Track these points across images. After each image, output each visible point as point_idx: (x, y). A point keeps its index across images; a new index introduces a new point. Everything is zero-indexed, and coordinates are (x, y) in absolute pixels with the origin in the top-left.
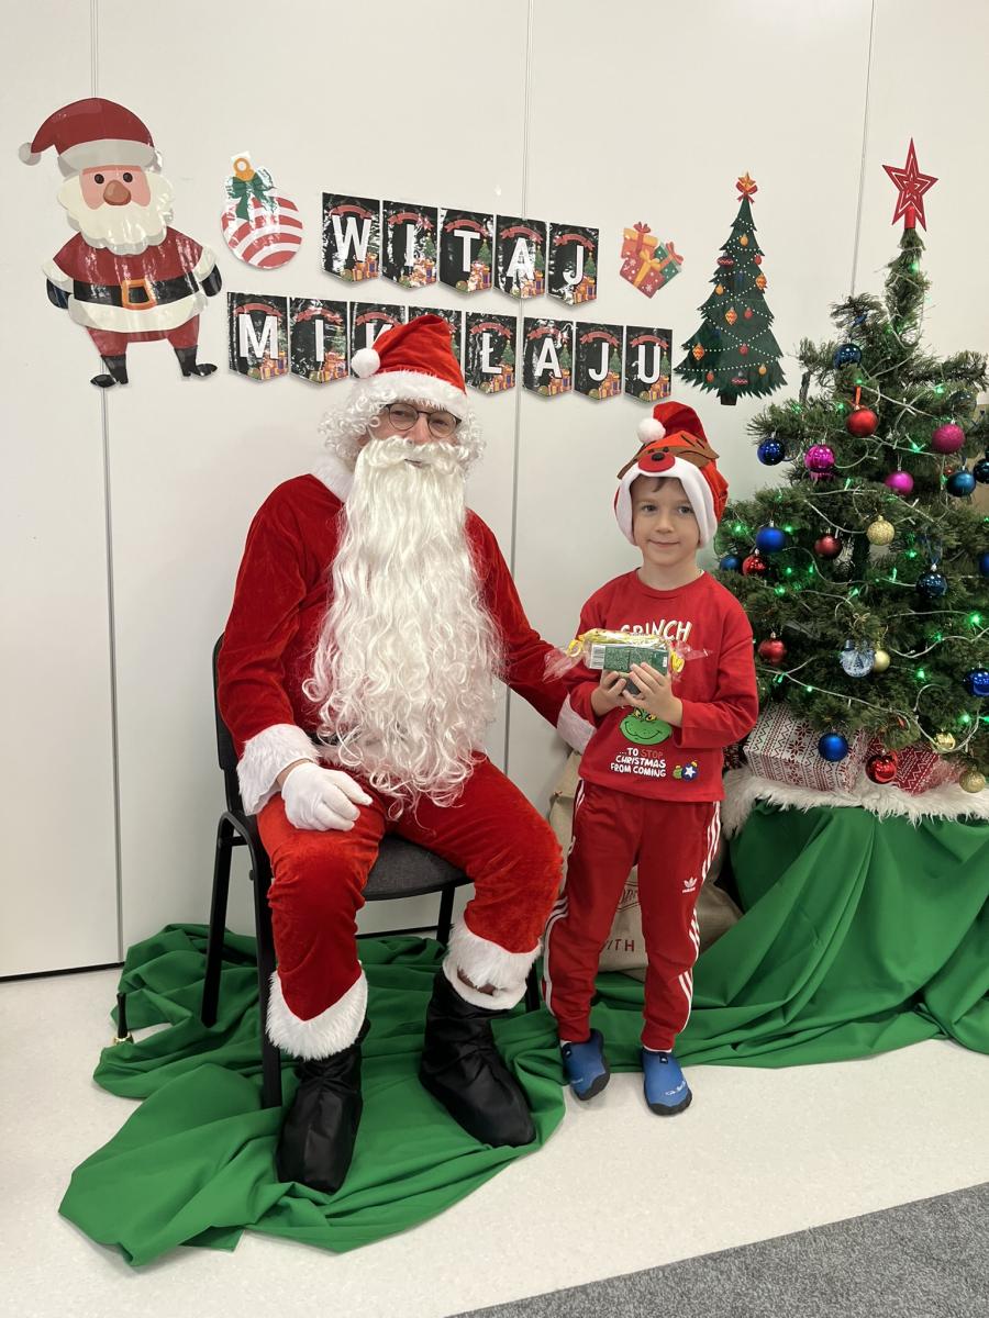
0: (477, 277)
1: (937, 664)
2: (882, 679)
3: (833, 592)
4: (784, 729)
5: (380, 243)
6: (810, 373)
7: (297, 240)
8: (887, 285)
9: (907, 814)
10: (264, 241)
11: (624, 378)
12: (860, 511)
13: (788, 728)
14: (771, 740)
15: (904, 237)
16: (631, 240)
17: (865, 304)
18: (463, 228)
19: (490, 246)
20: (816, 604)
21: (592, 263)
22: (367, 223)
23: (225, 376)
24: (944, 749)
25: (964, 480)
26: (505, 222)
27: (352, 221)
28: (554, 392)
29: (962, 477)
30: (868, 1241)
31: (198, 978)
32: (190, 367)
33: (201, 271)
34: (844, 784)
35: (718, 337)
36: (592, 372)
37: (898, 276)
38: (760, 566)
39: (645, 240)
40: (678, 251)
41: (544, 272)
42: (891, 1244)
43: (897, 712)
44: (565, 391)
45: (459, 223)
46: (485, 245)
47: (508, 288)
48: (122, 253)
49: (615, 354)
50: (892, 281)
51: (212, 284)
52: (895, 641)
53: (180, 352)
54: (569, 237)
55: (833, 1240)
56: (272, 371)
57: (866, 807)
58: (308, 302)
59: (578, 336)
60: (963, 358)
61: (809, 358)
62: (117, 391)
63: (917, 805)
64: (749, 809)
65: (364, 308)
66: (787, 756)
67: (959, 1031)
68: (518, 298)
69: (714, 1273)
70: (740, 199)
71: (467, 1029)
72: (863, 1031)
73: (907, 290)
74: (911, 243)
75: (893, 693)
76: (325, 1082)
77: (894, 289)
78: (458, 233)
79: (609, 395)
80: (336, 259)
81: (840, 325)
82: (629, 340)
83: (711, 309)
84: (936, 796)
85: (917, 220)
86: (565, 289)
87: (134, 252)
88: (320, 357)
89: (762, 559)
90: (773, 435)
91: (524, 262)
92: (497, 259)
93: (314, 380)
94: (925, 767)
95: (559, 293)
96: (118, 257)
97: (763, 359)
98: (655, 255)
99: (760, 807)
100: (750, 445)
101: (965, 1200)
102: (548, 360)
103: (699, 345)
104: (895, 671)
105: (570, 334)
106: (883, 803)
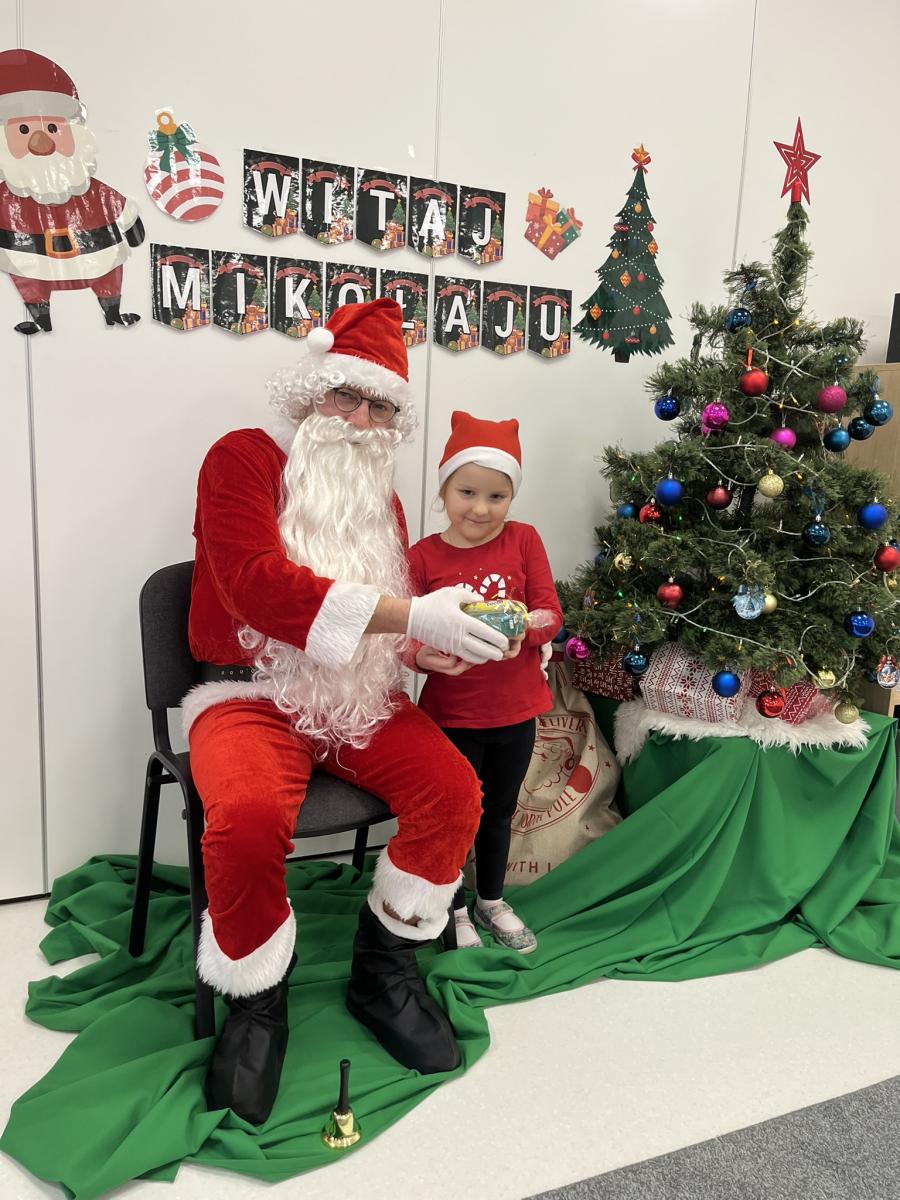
0: (391, 236)
1: (818, 607)
2: (770, 621)
3: (726, 540)
4: (676, 666)
5: (299, 200)
6: (701, 334)
7: (219, 194)
8: (774, 254)
9: (788, 743)
10: (186, 195)
11: (527, 335)
12: (752, 465)
13: (680, 665)
14: (665, 676)
15: (790, 211)
16: (535, 204)
17: (757, 272)
18: (377, 188)
19: (404, 206)
20: (711, 551)
21: (499, 226)
22: (287, 181)
23: (148, 325)
24: (827, 686)
25: (840, 437)
26: (418, 184)
27: (272, 178)
28: (463, 347)
29: (838, 434)
30: (772, 1147)
31: (125, 908)
32: (113, 316)
33: (124, 221)
34: (732, 716)
35: (612, 298)
36: (498, 329)
37: (785, 246)
38: (656, 514)
39: (548, 205)
40: (578, 216)
41: (454, 234)
42: (793, 1148)
43: (784, 651)
44: (474, 346)
45: (375, 183)
46: (399, 205)
47: (421, 246)
48: (46, 202)
49: (520, 313)
50: (779, 250)
51: (136, 235)
52: (782, 586)
53: (103, 301)
54: (478, 199)
55: (741, 1147)
56: (194, 322)
57: (752, 738)
58: (230, 255)
59: (486, 295)
60: (842, 324)
61: (700, 320)
62: (40, 339)
63: (798, 735)
64: (644, 738)
65: (284, 263)
66: (680, 690)
67: (834, 940)
68: (430, 257)
69: (635, 1185)
70: (635, 169)
71: (393, 961)
72: (751, 943)
73: (792, 259)
74: (797, 215)
75: (781, 633)
76: (253, 1015)
77: (780, 258)
78: (373, 193)
79: (513, 351)
80: (257, 214)
81: (732, 291)
82: (532, 299)
83: (607, 272)
84: (813, 726)
85: (803, 195)
86: (472, 250)
87: (58, 201)
88: (241, 310)
89: (657, 507)
90: (669, 392)
91: (436, 221)
92: (411, 219)
93: (235, 331)
94: (805, 700)
95: (468, 254)
96: (43, 206)
97: (654, 320)
98: (557, 219)
99: (654, 737)
100: (648, 402)
101: (855, 1103)
102: (458, 316)
103: (596, 306)
104: (781, 613)
105: (478, 293)
106: (767, 734)
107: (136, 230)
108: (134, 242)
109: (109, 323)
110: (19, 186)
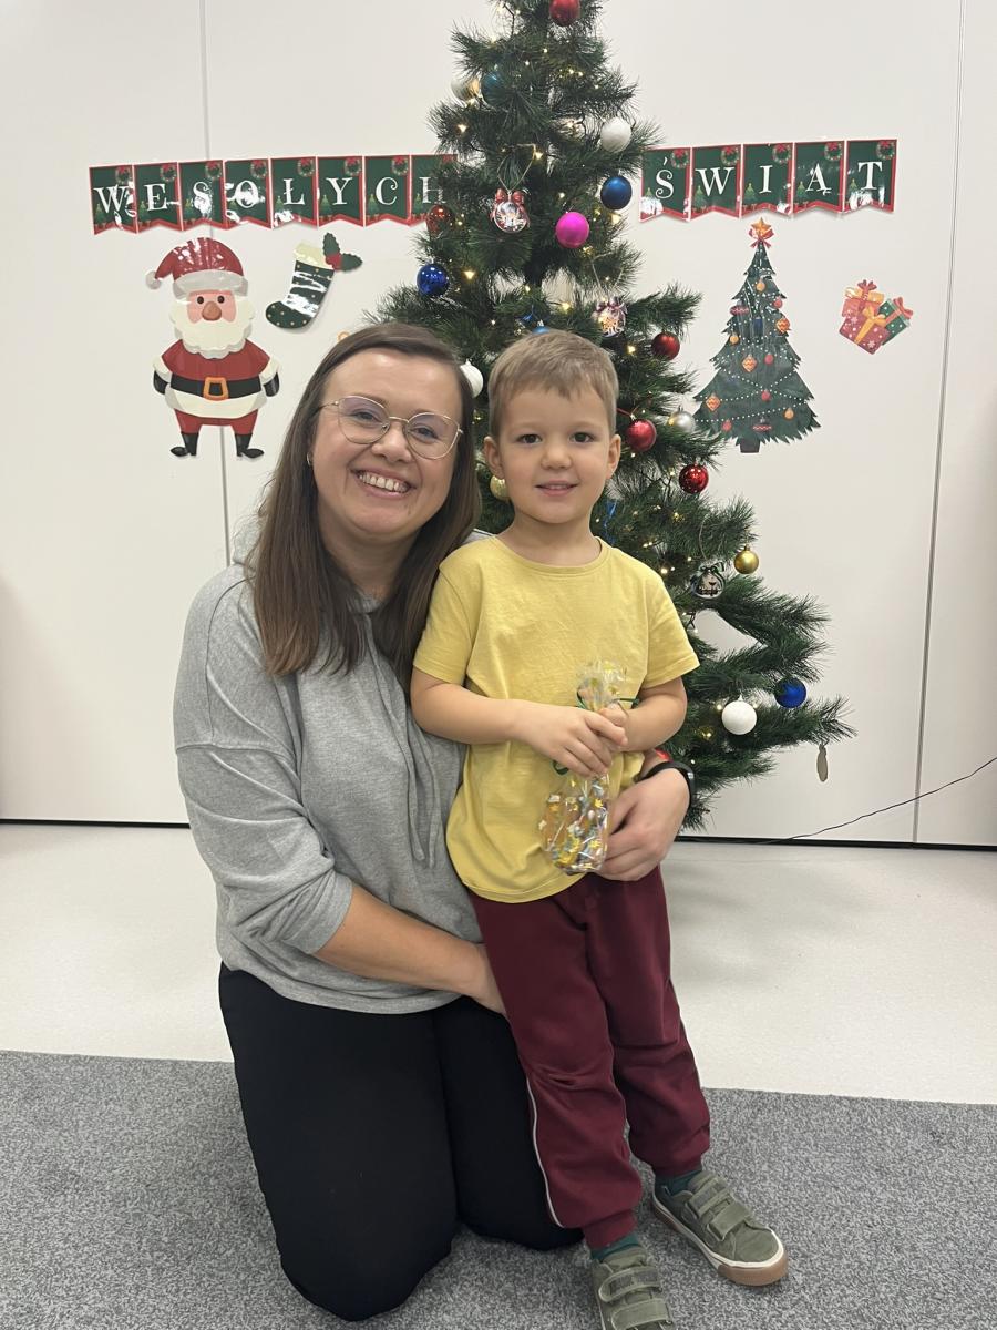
107: (273, 384)
108: (270, 393)
109: (239, 454)
110: (192, 345)
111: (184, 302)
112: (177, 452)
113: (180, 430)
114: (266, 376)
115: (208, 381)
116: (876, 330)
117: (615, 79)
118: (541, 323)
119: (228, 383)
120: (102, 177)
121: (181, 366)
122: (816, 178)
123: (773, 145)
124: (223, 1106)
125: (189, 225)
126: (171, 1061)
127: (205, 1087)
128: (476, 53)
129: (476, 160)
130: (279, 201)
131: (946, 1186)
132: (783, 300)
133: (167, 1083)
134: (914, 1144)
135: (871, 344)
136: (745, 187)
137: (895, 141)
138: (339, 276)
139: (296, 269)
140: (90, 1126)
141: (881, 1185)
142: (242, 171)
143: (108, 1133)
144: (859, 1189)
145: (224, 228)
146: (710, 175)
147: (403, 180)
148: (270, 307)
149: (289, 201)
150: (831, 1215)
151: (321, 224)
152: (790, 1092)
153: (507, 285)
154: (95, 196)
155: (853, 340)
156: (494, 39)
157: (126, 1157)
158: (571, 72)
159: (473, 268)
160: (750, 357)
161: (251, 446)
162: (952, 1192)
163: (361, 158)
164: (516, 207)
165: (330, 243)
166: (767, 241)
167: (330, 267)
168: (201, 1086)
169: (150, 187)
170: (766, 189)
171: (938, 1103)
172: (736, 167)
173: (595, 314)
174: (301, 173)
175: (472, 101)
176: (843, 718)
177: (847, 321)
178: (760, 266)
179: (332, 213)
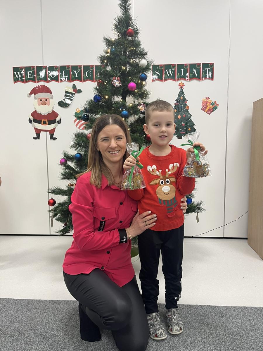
53: (50, 135)
70: (180, 88)
87: (45, 114)
107: (60, 121)
108: (59, 123)
109: (51, 139)
110: (39, 111)
111: (37, 100)
112: (35, 138)
113: (35, 133)
114: (58, 119)
115: (43, 120)
116: (210, 109)
117: (143, 50)
118: (124, 110)
119: (48, 121)
120: (16, 69)
121: (36, 116)
122: (194, 72)
123: (184, 64)
124: (40, 311)
125: (38, 82)
126: (27, 299)
127: (36, 306)
128: (109, 43)
129: (109, 68)
130: (61, 76)
131: (224, 328)
132: (187, 101)
133: (26, 305)
134: (217, 317)
135: (209, 112)
136: (177, 74)
137: (214, 63)
138: (76, 94)
139: (66, 93)
140: (6, 317)
141: (207, 328)
142: (52, 68)
143: (10, 319)
144: (202, 329)
145: (47, 82)
146: (168, 71)
147: (92, 71)
148: (59, 102)
149: (64, 76)
150: (194, 336)
151: (72, 82)
152: (187, 304)
153: (118, 99)
154: (14, 74)
155: (205, 111)
156: (113, 40)
157: (15, 325)
158: (132, 48)
159: (108, 95)
160: (179, 115)
161: (54, 137)
162: (225, 330)
163: (82, 66)
164: (118, 81)
165: (74, 87)
166: (183, 87)
167: (74, 92)
168: (35, 306)
169: (28, 72)
170: (182, 75)
171: (223, 306)
172: (175, 69)
173: (138, 107)
174: (67, 69)
175: (108, 55)
176: (202, 206)
177: (203, 107)
178: (181, 93)
179: (75, 79)
